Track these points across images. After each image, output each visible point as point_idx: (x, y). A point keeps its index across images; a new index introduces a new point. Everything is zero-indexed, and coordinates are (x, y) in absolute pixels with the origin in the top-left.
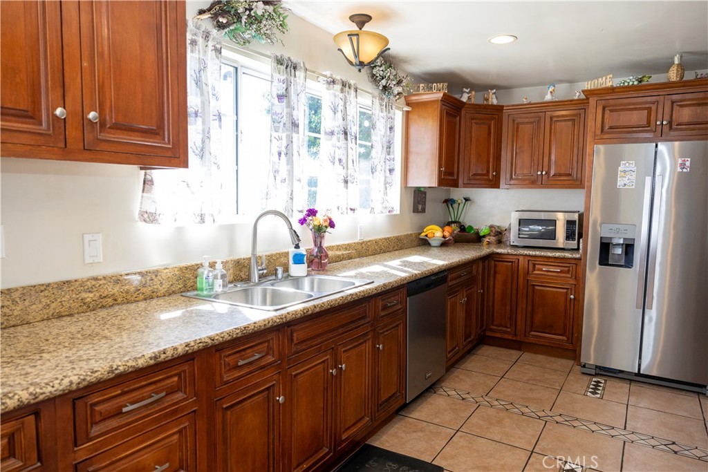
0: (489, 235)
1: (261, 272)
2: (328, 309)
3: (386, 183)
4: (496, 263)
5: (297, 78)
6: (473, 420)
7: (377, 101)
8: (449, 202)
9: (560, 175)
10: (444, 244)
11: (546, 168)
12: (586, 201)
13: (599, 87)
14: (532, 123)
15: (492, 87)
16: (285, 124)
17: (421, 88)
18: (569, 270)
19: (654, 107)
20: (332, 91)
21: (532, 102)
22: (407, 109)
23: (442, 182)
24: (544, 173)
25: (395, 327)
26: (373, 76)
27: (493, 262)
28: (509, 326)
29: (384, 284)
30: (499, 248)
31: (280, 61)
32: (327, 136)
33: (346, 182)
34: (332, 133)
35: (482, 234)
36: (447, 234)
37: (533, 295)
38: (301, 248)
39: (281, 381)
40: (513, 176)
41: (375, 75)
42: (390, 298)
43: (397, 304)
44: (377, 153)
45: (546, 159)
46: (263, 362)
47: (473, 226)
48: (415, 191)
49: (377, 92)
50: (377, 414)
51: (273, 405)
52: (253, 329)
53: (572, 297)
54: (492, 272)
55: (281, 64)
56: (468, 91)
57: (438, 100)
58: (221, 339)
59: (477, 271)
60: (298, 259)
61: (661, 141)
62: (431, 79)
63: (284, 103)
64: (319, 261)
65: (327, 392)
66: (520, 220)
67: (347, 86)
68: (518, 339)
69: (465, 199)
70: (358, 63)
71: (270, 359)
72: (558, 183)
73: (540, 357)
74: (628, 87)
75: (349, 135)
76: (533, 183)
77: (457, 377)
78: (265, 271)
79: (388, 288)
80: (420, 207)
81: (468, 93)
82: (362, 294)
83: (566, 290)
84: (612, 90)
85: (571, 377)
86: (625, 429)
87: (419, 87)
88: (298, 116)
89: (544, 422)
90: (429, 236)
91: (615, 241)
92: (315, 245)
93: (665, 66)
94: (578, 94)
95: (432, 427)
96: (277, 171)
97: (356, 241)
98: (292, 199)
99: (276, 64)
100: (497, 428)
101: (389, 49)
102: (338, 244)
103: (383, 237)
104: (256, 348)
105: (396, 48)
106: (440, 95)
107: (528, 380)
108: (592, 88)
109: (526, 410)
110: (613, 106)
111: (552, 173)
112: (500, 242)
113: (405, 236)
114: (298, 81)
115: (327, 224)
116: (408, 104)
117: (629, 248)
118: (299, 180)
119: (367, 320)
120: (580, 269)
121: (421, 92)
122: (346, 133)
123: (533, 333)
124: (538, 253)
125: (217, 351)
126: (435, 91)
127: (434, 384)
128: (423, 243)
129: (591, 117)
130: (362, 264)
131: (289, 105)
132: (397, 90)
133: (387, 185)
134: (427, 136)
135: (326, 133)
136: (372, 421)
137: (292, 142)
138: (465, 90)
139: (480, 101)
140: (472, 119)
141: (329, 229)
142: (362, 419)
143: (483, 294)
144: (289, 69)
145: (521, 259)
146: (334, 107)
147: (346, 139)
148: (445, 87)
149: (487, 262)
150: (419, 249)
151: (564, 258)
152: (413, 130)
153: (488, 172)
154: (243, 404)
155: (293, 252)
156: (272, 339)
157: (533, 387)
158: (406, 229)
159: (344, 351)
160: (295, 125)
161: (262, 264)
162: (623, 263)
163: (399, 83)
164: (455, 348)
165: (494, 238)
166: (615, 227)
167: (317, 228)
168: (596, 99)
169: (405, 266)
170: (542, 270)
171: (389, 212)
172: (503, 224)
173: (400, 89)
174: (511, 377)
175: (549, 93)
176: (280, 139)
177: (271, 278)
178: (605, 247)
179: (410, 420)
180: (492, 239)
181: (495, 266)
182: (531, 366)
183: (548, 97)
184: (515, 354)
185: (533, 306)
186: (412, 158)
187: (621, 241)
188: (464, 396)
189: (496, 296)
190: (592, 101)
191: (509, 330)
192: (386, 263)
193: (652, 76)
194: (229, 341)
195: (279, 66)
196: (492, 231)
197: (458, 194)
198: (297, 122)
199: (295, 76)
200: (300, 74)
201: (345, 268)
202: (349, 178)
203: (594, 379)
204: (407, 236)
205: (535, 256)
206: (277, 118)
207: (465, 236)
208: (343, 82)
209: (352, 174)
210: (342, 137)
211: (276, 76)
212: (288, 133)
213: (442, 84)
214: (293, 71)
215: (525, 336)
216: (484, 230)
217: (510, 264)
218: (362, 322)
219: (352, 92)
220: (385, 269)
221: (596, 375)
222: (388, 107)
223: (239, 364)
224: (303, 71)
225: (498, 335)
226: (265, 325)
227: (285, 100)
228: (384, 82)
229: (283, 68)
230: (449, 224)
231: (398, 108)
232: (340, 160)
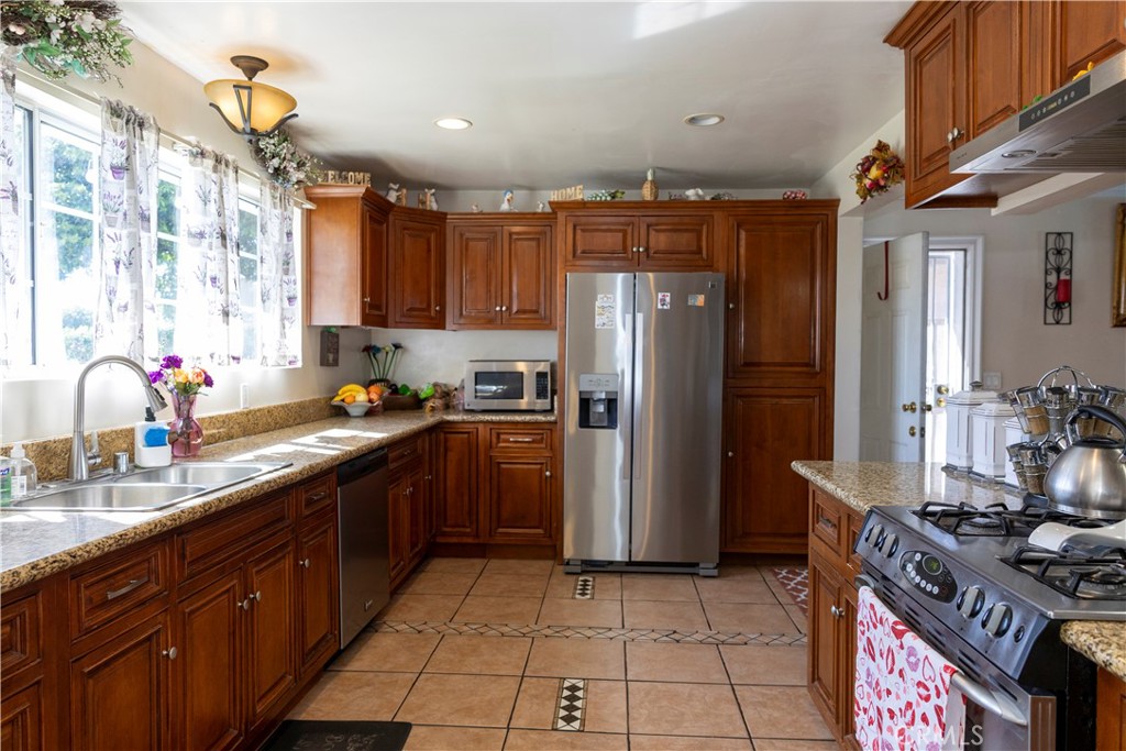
0: (433, 396)
1: (92, 461)
2: (239, 504)
3: (283, 318)
4: (448, 436)
5: (145, 143)
6: (440, 655)
7: (268, 190)
8: (371, 350)
9: (524, 312)
10: (370, 413)
11: (506, 301)
12: (559, 347)
13: (568, 199)
14: (486, 239)
15: (431, 186)
16: (125, 214)
17: (330, 177)
18: (542, 438)
19: (629, 229)
20: (199, 169)
21: (485, 211)
22: (309, 206)
23: (366, 319)
24: (504, 309)
25: (321, 533)
26: (259, 151)
27: (442, 436)
28: (467, 524)
29: (310, 466)
30: (448, 414)
31: (116, 111)
32: (192, 240)
33: (226, 314)
34: (201, 235)
35: (423, 396)
36: (374, 396)
37: (499, 477)
38: (157, 421)
39: (169, 623)
40: (464, 313)
41: (262, 150)
42: (314, 488)
43: (324, 498)
44: (270, 271)
45: (506, 290)
46: (144, 595)
47: (408, 385)
48: (322, 333)
49: (264, 176)
50: (302, 670)
51: (158, 665)
52: (133, 538)
53: (548, 473)
54: (442, 449)
55: (119, 116)
56: (396, 187)
57: (356, 198)
58: (86, 555)
59: (423, 449)
60: (154, 439)
61: (639, 271)
62: (344, 165)
63: (124, 181)
64: (187, 441)
65: (234, 638)
66: (476, 374)
67: (223, 162)
68: (481, 541)
69: (394, 345)
70: (248, 130)
71: (154, 588)
72: (523, 322)
73: (512, 563)
74: (601, 202)
75: (228, 241)
76: (490, 322)
77: (405, 605)
78: (99, 460)
79: (316, 472)
80: (331, 357)
81: (397, 191)
82: (283, 480)
83: (539, 466)
84: (583, 204)
85: (554, 581)
86: (623, 626)
87: (326, 175)
88: (148, 203)
89: (531, 640)
90: (347, 400)
91: (597, 396)
92: (179, 416)
93: (638, 182)
94: (541, 206)
95: (382, 677)
96: (112, 292)
97: (238, 410)
98: (141, 338)
99: (109, 115)
100: (472, 659)
101: (297, 115)
102: (211, 414)
103: (279, 403)
104: (130, 572)
105: (306, 115)
106: (360, 191)
107: (502, 592)
108: (560, 199)
109: (506, 629)
110: (585, 224)
111: (515, 309)
112: (447, 407)
113: (310, 401)
114: (146, 146)
115: (201, 379)
116: (310, 199)
117: (611, 403)
118: (152, 308)
119: (287, 522)
120: (556, 436)
121: (330, 182)
122: (223, 237)
123: (501, 530)
124: (503, 418)
125: (73, 578)
126: (352, 183)
127: (373, 620)
128: (339, 413)
129: (560, 237)
130: (255, 444)
131: (133, 184)
132: (296, 176)
133: (286, 322)
134: (342, 251)
135: (190, 234)
136: (296, 681)
137: (140, 245)
138: (392, 185)
139: (413, 204)
140: (405, 229)
141: (203, 389)
142: (283, 678)
143: (431, 482)
144: (131, 126)
145: (481, 427)
146: (204, 193)
147: (225, 246)
148: (367, 179)
149: (434, 435)
150: (334, 420)
151: (536, 423)
152: (317, 239)
153: (429, 305)
154: (112, 666)
155: (143, 427)
156: (156, 556)
157: (510, 600)
158: (310, 393)
159: (257, 572)
160: (145, 218)
161: (91, 448)
162: (605, 424)
163: (300, 165)
164: (399, 563)
165: (440, 401)
166: (594, 377)
167: (182, 387)
168: (565, 214)
169: (328, 443)
170: (509, 442)
171: (290, 363)
172: (453, 381)
173: (301, 176)
174: (480, 593)
175: (506, 202)
176: (117, 238)
177: (105, 472)
178: (585, 403)
179: (348, 674)
180: (438, 403)
181: (446, 440)
182: (501, 574)
183: (505, 207)
184: (478, 563)
185: (499, 492)
186: (317, 282)
187: (603, 396)
188: (420, 628)
189: (449, 483)
190: (561, 216)
191: (468, 530)
192: (294, 441)
193: (626, 192)
194: (100, 557)
195: (115, 119)
196: (436, 391)
197: (384, 337)
198: (147, 213)
199: (142, 139)
200: (150, 135)
201: (229, 451)
202: (230, 309)
203: (581, 578)
204: (313, 402)
205: (500, 423)
206: (112, 203)
207: (398, 401)
208: (217, 156)
209: (234, 302)
210: (217, 242)
211: (110, 134)
212: (131, 230)
213: (362, 174)
214: (137, 129)
215: (490, 535)
216: (426, 390)
217: (466, 436)
218: (280, 526)
219: (231, 173)
220: (300, 448)
221: (583, 572)
222: (283, 201)
223: (110, 597)
224: (154, 131)
225: (454, 540)
226: (151, 530)
227: (126, 175)
228: (276, 162)
229: (121, 122)
230: (372, 382)
231: (296, 204)
232: (214, 280)
